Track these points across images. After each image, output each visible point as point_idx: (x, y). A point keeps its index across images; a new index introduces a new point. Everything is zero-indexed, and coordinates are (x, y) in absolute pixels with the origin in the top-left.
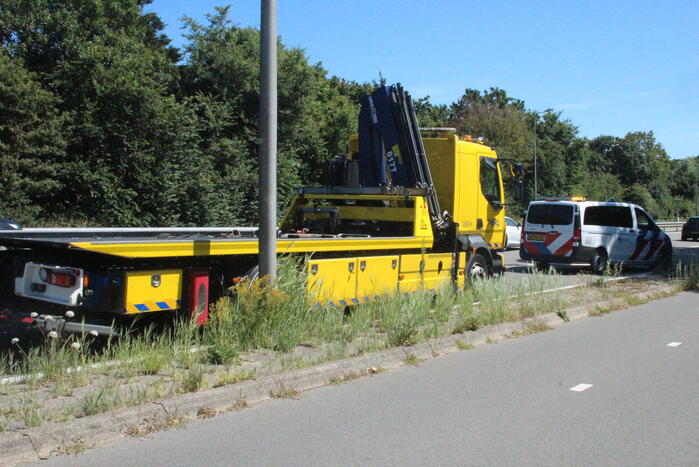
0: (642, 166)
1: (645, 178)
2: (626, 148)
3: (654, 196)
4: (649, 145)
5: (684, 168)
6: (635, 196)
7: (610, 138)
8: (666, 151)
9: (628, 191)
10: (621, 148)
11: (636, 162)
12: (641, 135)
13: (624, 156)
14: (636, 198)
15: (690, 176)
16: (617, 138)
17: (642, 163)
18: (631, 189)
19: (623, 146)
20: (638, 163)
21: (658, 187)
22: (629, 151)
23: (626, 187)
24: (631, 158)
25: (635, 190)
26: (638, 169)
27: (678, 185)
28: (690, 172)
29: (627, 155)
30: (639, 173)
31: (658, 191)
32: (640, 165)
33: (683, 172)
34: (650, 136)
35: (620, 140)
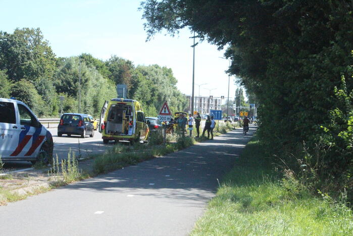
1: (32, 74)
2: (13, 44)
3: (40, 93)
4: (37, 42)
6: (22, 91)
9: (15, 87)
10: (9, 43)
11: (23, 58)
12: (29, 32)
13: (11, 52)
14: (22, 94)
15: (74, 74)
16: (5, 33)
17: (29, 59)
18: (18, 84)
19: (11, 41)
20: (26, 59)
21: (44, 84)
22: (16, 47)
23: (14, 83)
24: (19, 53)
25: (22, 86)
26: (25, 65)
27: (62, 82)
28: (73, 70)
29: (15, 51)
30: (26, 69)
31: (44, 87)
32: (27, 62)
33: (67, 70)
34: (38, 33)
35: (8, 35)
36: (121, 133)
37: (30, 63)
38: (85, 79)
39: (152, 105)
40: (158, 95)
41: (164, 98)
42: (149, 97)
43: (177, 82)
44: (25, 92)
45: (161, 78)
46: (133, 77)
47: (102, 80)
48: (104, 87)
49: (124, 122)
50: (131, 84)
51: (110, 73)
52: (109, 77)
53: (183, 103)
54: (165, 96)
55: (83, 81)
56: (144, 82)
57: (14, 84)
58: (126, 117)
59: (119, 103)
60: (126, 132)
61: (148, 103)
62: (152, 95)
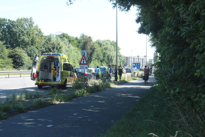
0: (23, 37)
1: (24, 45)
2: (14, 26)
3: (30, 55)
4: (31, 25)
5: (49, 39)
6: (17, 55)
7: (4, 20)
8: (41, 30)
9: (13, 52)
10: (11, 26)
11: (19, 35)
12: (26, 20)
13: (12, 31)
14: (17, 56)
15: (53, 44)
16: (9, 20)
17: (23, 35)
18: (15, 50)
19: (12, 25)
20: (21, 35)
21: (33, 50)
22: (15, 28)
23: (12, 49)
24: (17, 32)
25: (17, 51)
26: (21, 39)
27: (46, 49)
28: (52, 42)
29: (15, 30)
30: (21, 41)
31: (32, 52)
32: (22, 37)
33: (48, 42)
34: (31, 20)
35: (11, 21)
36: (50, 80)
37: (24, 38)
38: (60, 46)
39: (104, 62)
40: (107, 57)
41: (111, 58)
42: (102, 57)
43: (120, 49)
44: (19, 55)
45: (109, 46)
46: (92, 46)
47: (72, 48)
48: (73, 52)
49: (52, 71)
50: (91, 50)
51: (78, 44)
52: (78, 46)
53: (123, 61)
54: (112, 57)
55: (58, 48)
56: (98, 49)
57: (12, 51)
58: (54, 67)
59: (48, 57)
60: (55, 79)
61: (101, 61)
62: (104, 57)
